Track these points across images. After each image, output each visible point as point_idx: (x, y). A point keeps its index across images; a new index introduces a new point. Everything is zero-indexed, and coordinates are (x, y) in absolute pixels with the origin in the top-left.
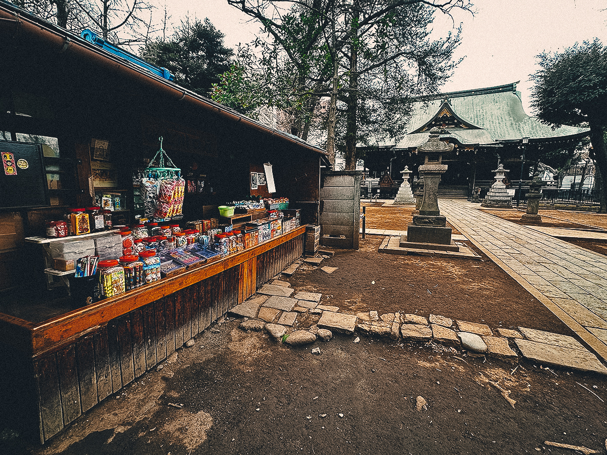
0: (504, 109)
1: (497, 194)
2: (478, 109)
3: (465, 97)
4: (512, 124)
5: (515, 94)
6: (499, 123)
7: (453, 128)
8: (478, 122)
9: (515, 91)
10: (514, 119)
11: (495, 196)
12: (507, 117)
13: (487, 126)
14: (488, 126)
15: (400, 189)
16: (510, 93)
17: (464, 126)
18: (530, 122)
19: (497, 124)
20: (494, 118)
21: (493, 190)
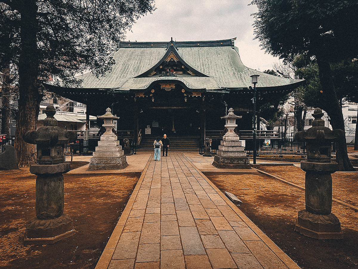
0: (226, 61)
1: (231, 149)
2: (204, 59)
3: (192, 48)
4: (234, 73)
5: (234, 48)
6: (223, 72)
7: (181, 74)
8: (204, 70)
9: (233, 46)
10: (235, 69)
11: (228, 152)
12: (230, 68)
13: (212, 74)
14: (214, 74)
15: (99, 143)
16: (230, 48)
17: (191, 73)
18: (249, 72)
19: (222, 73)
20: (218, 67)
21: (225, 144)
